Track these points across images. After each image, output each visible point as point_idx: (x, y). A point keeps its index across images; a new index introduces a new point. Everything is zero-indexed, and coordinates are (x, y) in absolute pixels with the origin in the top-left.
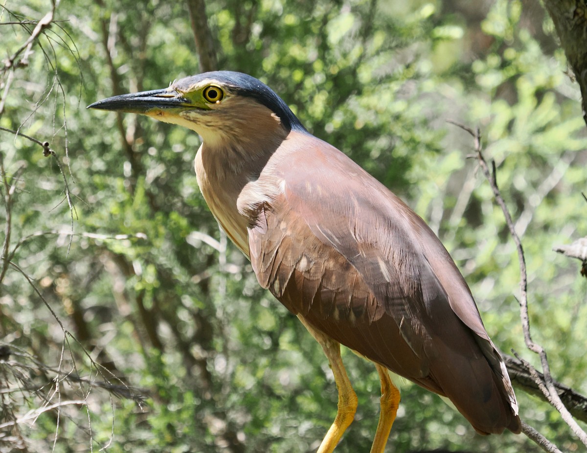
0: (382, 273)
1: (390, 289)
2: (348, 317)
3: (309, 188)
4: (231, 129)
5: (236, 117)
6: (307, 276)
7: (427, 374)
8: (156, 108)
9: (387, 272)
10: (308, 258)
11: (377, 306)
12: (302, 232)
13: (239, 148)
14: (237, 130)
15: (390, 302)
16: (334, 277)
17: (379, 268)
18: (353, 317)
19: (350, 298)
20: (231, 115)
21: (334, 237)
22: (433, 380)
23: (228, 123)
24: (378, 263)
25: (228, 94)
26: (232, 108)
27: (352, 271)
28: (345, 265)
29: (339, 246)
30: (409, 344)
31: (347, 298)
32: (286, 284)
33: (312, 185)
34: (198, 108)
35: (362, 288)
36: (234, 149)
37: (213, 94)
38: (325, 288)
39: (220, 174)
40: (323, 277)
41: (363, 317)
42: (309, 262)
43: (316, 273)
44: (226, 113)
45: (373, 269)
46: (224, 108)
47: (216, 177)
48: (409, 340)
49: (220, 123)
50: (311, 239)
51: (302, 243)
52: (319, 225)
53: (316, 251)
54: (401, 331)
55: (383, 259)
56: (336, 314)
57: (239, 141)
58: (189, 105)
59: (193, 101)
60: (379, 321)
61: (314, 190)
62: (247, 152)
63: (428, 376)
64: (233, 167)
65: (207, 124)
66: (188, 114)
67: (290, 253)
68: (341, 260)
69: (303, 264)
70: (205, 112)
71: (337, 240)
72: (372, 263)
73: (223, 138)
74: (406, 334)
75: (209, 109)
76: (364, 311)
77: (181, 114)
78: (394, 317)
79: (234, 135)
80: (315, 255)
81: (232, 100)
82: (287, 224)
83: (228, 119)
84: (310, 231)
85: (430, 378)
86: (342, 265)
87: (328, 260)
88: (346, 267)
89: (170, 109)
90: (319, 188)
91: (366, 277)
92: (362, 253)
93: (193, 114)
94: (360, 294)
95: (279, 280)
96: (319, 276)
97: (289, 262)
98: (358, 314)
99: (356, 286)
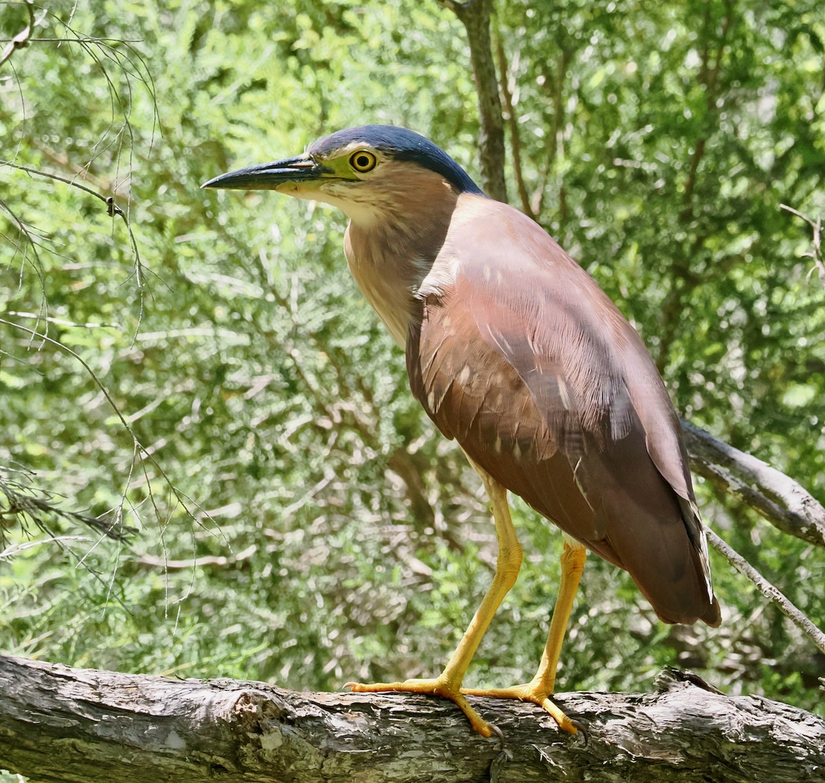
0: (560, 397)
1: (568, 418)
2: (511, 451)
3: (488, 275)
4: (388, 205)
5: (394, 189)
6: (468, 391)
7: (603, 537)
8: (289, 181)
9: (567, 397)
10: (471, 369)
11: (549, 441)
12: (469, 334)
13: (401, 225)
14: (396, 205)
15: (567, 436)
16: (500, 397)
17: (557, 390)
18: (517, 451)
19: (517, 425)
20: (386, 187)
21: (506, 343)
22: (610, 546)
23: (385, 197)
24: (557, 384)
25: (383, 160)
26: (387, 177)
27: (524, 390)
28: (515, 383)
29: (510, 356)
30: (584, 495)
31: (512, 425)
32: (442, 398)
33: (492, 271)
34: (344, 179)
35: (533, 414)
36: (393, 227)
37: (363, 161)
38: (487, 409)
39: (377, 257)
40: (486, 395)
41: (530, 452)
42: (472, 373)
43: (478, 388)
44: (379, 184)
45: (549, 391)
46: (378, 178)
47: (372, 261)
48: (585, 490)
49: (373, 198)
50: (479, 343)
51: (466, 348)
52: (490, 325)
53: (483, 360)
54: (575, 477)
55: (564, 379)
56: (498, 445)
57: (399, 217)
58: (332, 176)
59: (337, 170)
60: (549, 460)
61: (493, 277)
62: (412, 229)
63: (604, 540)
64: (395, 247)
65: (357, 200)
66: (331, 188)
67: (450, 359)
68: (511, 376)
69: (465, 375)
70: (353, 184)
71: (509, 347)
72: (549, 383)
73: (377, 216)
74: (581, 481)
75: (359, 180)
76: (532, 444)
77: (322, 188)
78: (568, 456)
79: (392, 212)
80: (480, 366)
81: (387, 166)
82: (452, 321)
83: (384, 193)
84: (479, 333)
85: (607, 544)
86: (511, 382)
87: (495, 374)
88: (517, 386)
89: (307, 182)
90: (499, 276)
91: (539, 400)
92: (539, 368)
93: (338, 188)
94: (529, 423)
95: (435, 392)
96: (482, 393)
97: (448, 371)
98: (524, 448)
99: (526, 411)
